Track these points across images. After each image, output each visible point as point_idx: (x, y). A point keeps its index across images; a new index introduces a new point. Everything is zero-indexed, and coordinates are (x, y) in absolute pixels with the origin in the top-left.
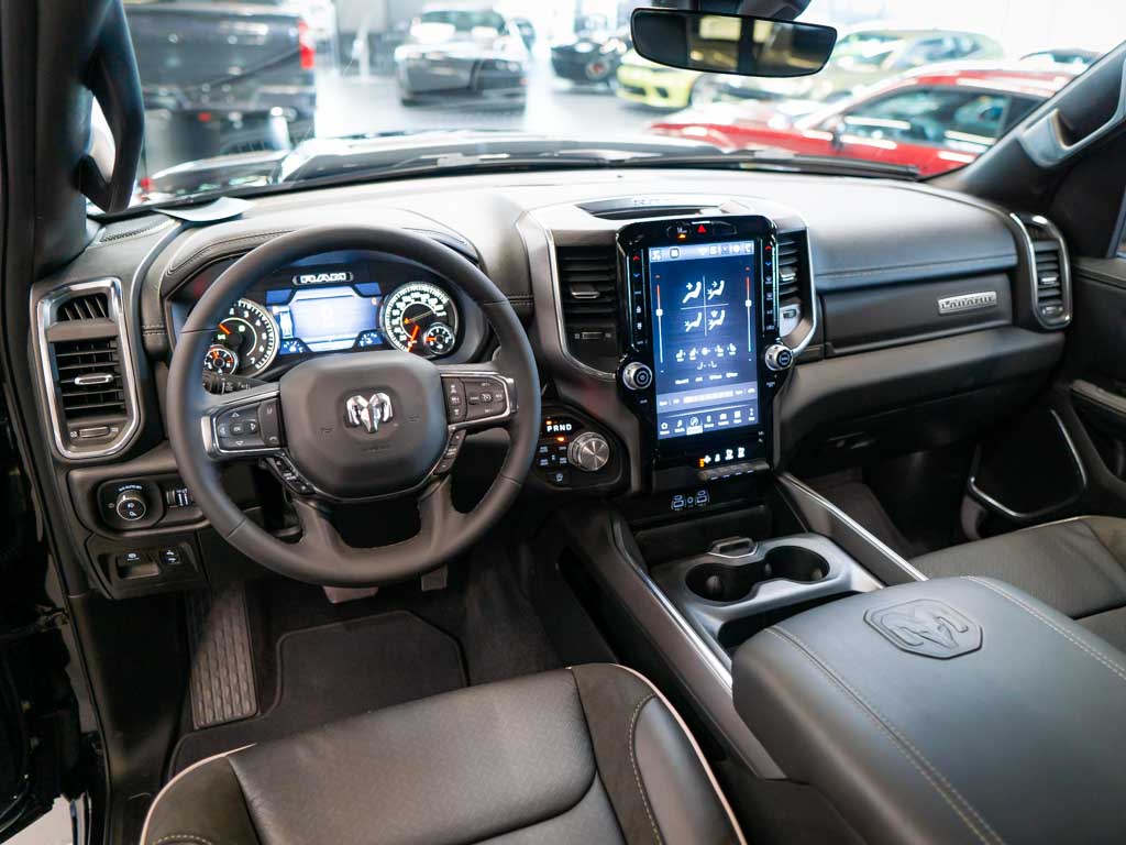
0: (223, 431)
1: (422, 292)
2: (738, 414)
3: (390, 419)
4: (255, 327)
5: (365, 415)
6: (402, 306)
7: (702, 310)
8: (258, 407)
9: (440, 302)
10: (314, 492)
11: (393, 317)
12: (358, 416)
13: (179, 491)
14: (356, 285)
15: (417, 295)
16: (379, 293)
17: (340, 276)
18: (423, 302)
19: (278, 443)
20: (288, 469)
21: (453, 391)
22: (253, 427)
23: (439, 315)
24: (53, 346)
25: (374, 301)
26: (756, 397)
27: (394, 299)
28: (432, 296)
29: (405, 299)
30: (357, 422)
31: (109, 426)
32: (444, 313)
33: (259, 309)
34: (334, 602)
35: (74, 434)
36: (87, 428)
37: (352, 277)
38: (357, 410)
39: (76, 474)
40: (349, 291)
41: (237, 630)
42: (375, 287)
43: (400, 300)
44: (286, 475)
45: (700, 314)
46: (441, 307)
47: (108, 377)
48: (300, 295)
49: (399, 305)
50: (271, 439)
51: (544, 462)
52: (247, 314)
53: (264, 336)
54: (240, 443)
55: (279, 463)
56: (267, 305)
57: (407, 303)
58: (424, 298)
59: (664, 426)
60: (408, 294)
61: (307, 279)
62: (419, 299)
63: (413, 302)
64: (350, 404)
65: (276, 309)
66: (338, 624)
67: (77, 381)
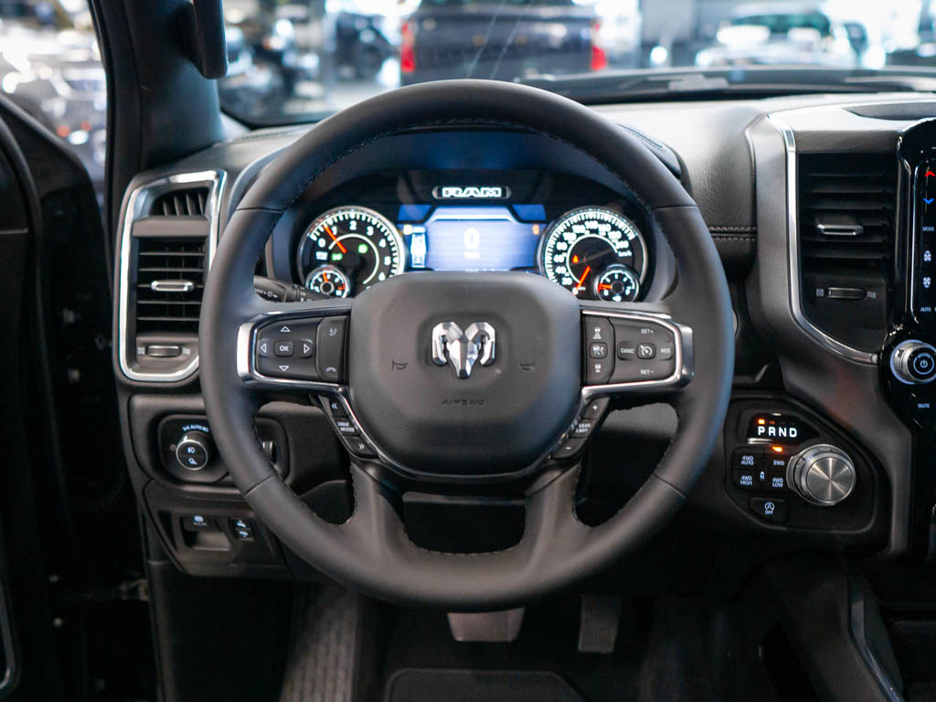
0: (264, 348)
1: (601, 222)
3: (491, 363)
4: (379, 248)
5: (455, 350)
6: (571, 238)
8: (318, 324)
9: (624, 237)
10: (376, 456)
11: (556, 252)
12: (446, 352)
14: (517, 207)
15: (594, 225)
16: (543, 217)
17: (493, 192)
18: (601, 236)
19: (336, 377)
20: (347, 417)
21: (597, 337)
22: (306, 349)
23: (621, 254)
24: (137, 242)
25: (536, 229)
27: (561, 228)
28: (614, 228)
29: (577, 229)
30: (443, 359)
31: (181, 345)
32: (629, 253)
33: (387, 226)
34: (460, 638)
35: (141, 350)
37: (508, 194)
38: (445, 343)
39: (139, 401)
40: (504, 213)
41: (343, 649)
42: (538, 210)
43: (569, 230)
44: (342, 424)
46: (625, 244)
47: (187, 286)
48: (441, 213)
49: (567, 236)
50: (328, 369)
51: (746, 480)
52: (370, 231)
53: (387, 261)
54: (284, 368)
55: (334, 406)
56: (398, 223)
57: (578, 235)
58: (604, 229)
60: (581, 223)
61: (450, 192)
62: (596, 231)
63: (588, 235)
64: (438, 331)
65: (408, 229)
66: (468, 672)
67: (155, 284)
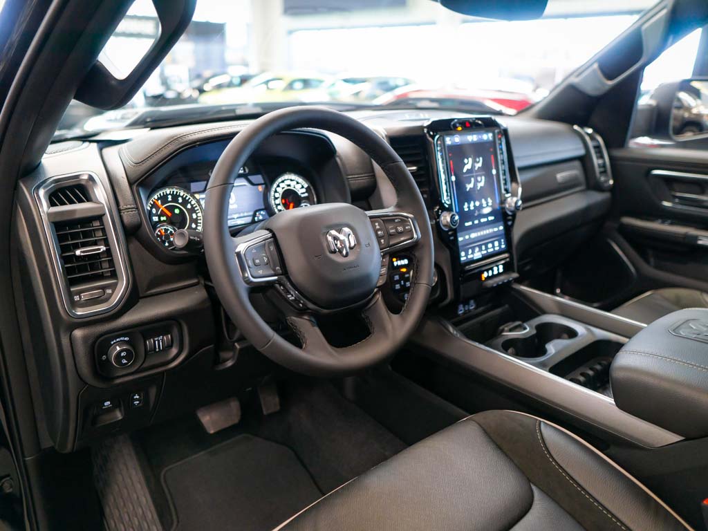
1: (291, 180)
2: (496, 243)
3: (354, 247)
4: (187, 209)
6: (280, 190)
7: (473, 176)
8: (264, 245)
9: (303, 187)
10: (308, 308)
11: (276, 198)
13: (156, 339)
14: (249, 177)
15: (288, 182)
16: (263, 182)
18: (292, 188)
19: (281, 272)
21: (377, 227)
22: (265, 260)
23: (303, 196)
24: (53, 224)
25: (261, 188)
26: (503, 232)
27: (275, 186)
28: (298, 183)
29: (282, 185)
31: (104, 288)
32: (306, 195)
33: (188, 196)
34: (212, 432)
35: (76, 298)
36: (86, 291)
37: (247, 171)
39: (78, 333)
40: (246, 181)
42: (258, 178)
43: (278, 186)
44: (289, 296)
45: (473, 179)
46: (304, 190)
47: (103, 248)
49: (278, 189)
50: (277, 268)
51: (398, 287)
52: (180, 200)
53: (194, 216)
55: (282, 288)
56: (192, 195)
57: (283, 188)
58: (293, 184)
59: (463, 254)
60: (283, 182)
62: (289, 185)
63: (286, 188)
65: (197, 196)
67: (78, 252)
